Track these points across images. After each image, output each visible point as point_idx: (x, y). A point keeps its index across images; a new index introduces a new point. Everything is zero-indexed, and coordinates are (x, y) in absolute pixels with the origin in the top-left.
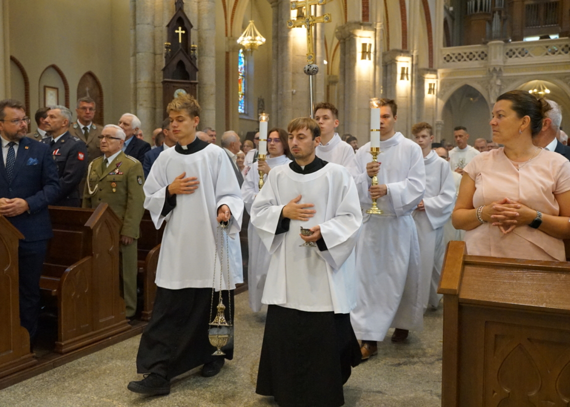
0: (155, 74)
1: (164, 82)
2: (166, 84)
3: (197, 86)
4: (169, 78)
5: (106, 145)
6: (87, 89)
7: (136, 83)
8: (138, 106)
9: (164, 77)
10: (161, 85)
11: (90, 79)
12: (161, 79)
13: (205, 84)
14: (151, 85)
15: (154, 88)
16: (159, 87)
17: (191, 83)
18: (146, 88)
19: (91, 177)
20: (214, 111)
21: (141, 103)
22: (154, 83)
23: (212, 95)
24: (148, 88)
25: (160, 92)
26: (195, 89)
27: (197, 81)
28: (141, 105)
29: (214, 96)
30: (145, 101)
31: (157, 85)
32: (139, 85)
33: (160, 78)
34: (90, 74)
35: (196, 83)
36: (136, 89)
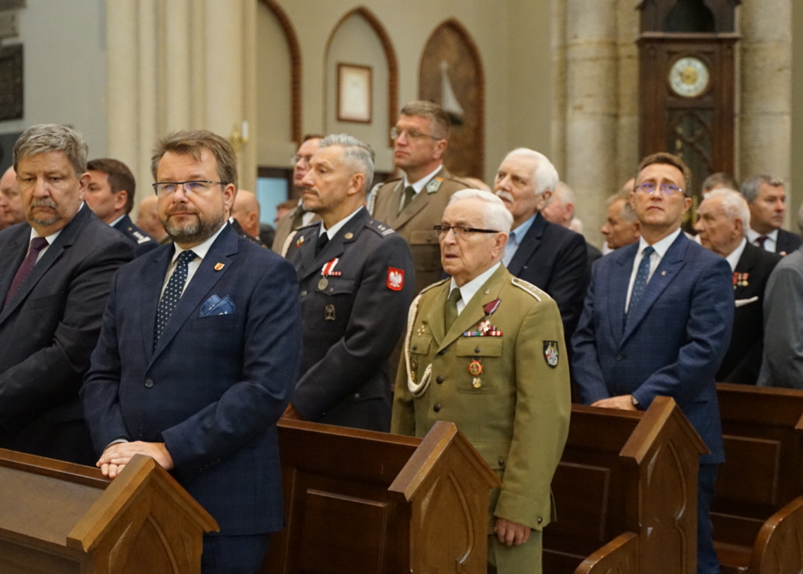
0: (616, 19)
1: (642, 43)
2: (648, 46)
3: (737, 46)
4: (655, 30)
5: (454, 250)
6: (444, 65)
7: (564, 47)
8: (570, 111)
9: (643, 28)
10: (634, 50)
11: (451, 39)
12: (635, 33)
13: (760, 41)
14: (606, 52)
15: (616, 59)
16: (630, 57)
17: (720, 41)
18: (590, 59)
19: (416, 340)
20: (787, 119)
21: (578, 102)
22: (614, 45)
23: (780, 70)
24: (597, 59)
25: (630, 69)
26: (732, 57)
27: (736, 34)
28: (580, 108)
29: (788, 72)
30: (590, 96)
31: (623, 51)
32: (574, 53)
33: (631, 30)
34: (452, 26)
35: (734, 40)
36: (565, 64)
